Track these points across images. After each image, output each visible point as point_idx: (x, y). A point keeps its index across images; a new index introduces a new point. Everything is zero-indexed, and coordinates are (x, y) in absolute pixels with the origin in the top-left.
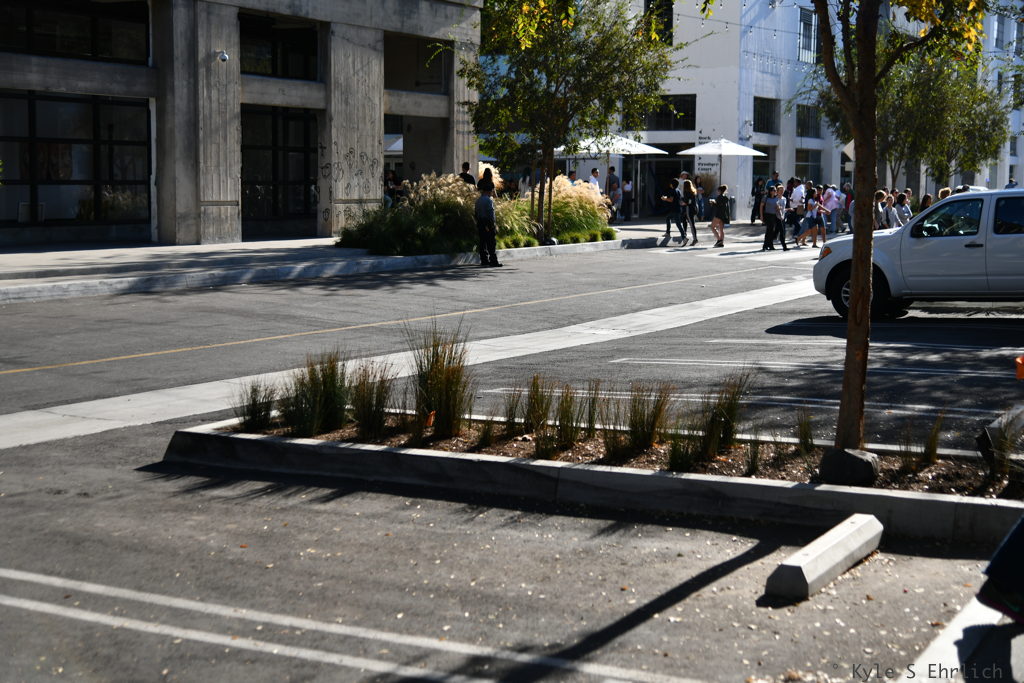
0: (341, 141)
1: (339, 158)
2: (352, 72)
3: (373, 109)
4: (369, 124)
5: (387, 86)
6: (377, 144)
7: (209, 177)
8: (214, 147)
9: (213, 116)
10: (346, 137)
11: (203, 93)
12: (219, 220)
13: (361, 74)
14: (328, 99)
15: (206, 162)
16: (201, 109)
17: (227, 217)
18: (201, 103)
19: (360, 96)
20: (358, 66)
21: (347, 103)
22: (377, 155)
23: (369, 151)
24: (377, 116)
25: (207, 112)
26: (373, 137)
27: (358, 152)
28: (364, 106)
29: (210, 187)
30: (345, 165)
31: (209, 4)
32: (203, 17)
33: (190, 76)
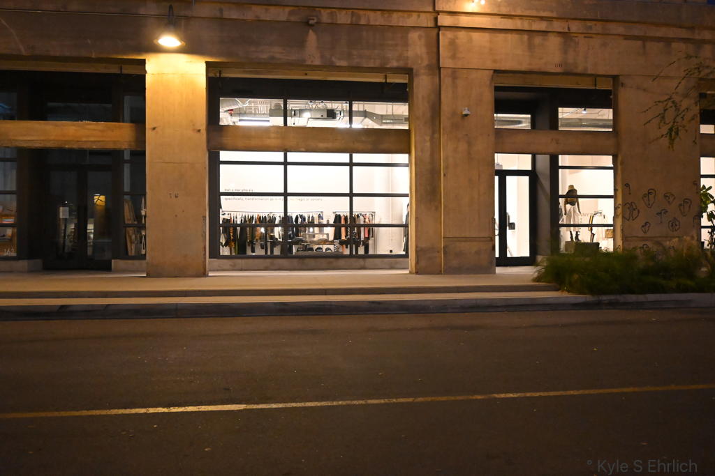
0: (635, 183)
1: (631, 198)
4: (677, 168)
6: (690, 185)
9: (460, 164)
12: (467, 253)
14: (618, 146)
15: (450, 204)
17: (477, 251)
21: (644, 148)
22: (689, 195)
23: (677, 191)
24: (690, 158)
25: (452, 161)
26: (684, 178)
27: (660, 192)
28: (669, 150)
31: (454, 70)
32: (447, 81)
33: (433, 133)
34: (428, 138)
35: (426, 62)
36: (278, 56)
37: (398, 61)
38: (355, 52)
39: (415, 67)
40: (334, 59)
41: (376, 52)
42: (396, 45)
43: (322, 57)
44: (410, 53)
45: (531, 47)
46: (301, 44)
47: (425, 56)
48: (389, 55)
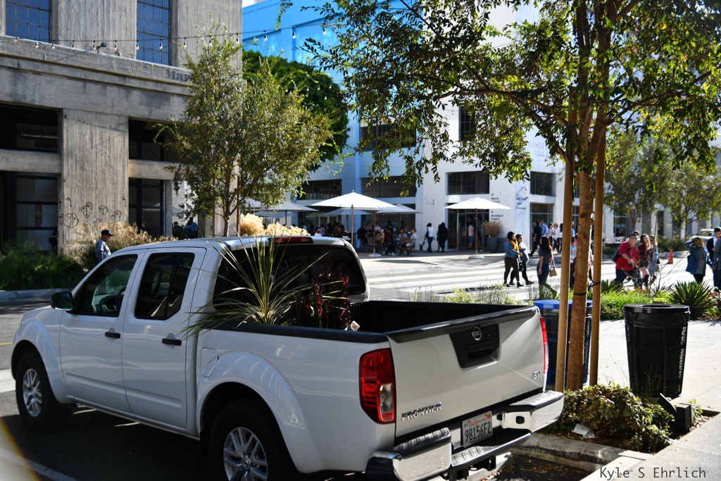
0: (75, 197)
1: (72, 209)
2: (89, 146)
3: (115, 173)
4: (110, 186)
5: (131, 157)
6: (119, 199)
10: (81, 195)
13: (99, 148)
14: (61, 166)
19: (98, 163)
20: (97, 140)
21: (82, 168)
22: (119, 208)
23: (110, 205)
24: (120, 179)
26: (115, 195)
27: (96, 205)
28: (103, 172)
30: (81, 216)
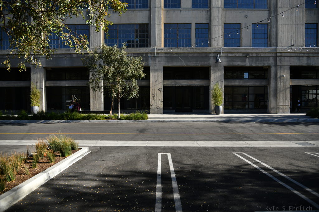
7: (280, 100)
8: (282, 94)
9: (282, 88)
11: (279, 83)
12: (283, 109)
15: (279, 97)
16: (278, 87)
17: (285, 109)
18: (278, 86)
25: (280, 87)
29: (280, 102)
31: (281, 66)
32: (279, 68)
33: (275, 80)
34: (274, 82)
35: (274, 64)
36: (240, 64)
37: (267, 64)
38: (257, 62)
39: (271, 65)
40: (252, 64)
41: (262, 62)
42: (267, 60)
43: (250, 64)
44: (270, 62)
45: (299, 60)
46: (245, 61)
47: (273, 63)
48: (265, 63)
